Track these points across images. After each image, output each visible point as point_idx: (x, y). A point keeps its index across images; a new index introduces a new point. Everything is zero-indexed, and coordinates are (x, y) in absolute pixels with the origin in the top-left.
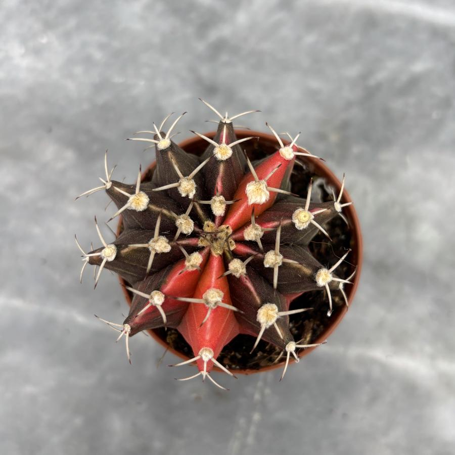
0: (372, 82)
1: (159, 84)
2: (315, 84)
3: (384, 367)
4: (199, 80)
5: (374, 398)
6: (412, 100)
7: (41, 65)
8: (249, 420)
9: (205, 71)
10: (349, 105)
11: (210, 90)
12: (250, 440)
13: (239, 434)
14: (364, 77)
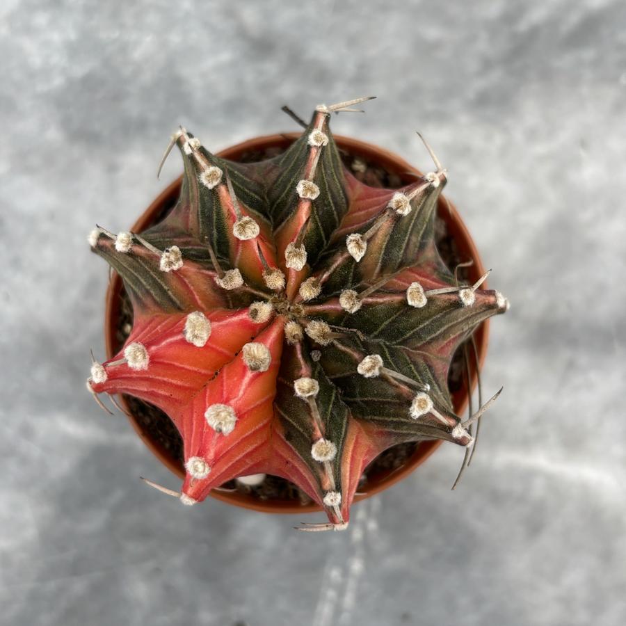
0: (523, 26)
1: (175, 39)
2: (432, 32)
3: (554, 483)
4: (241, 33)
5: (535, 527)
8: (346, 572)
9: (250, 15)
10: (487, 65)
12: (349, 600)
13: (331, 594)
14: (510, 18)
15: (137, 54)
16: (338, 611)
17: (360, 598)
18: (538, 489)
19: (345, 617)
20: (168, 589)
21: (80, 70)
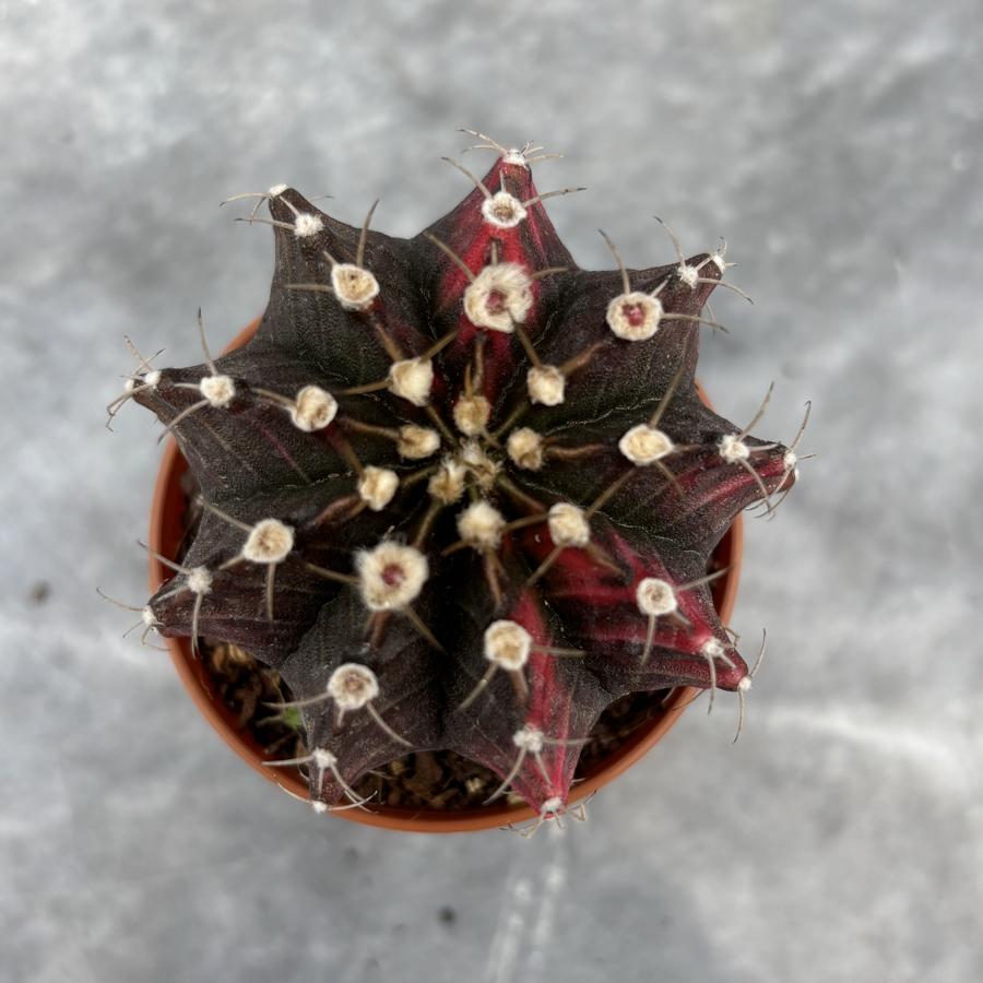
0: (810, 87)
1: (307, 95)
2: (679, 92)
3: (855, 751)
4: (403, 88)
5: (831, 825)
6: (905, 127)
7: (26, 56)
8: (538, 887)
9: (417, 63)
10: (758, 139)
11: (432, 107)
12: (543, 931)
13: (515, 921)
14: (790, 75)
15: (253, 116)
16: (525, 949)
17: (561, 928)
18: (836, 765)
19: (536, 958)
20: (263, 904)
21: (168, 135)
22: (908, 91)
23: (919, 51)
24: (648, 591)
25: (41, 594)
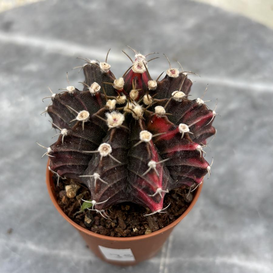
6: (231, 122)
7: (18, 111)
22: (231, 114)
23: (233, 106)
24: (181, 127)
25: (10, 232)
